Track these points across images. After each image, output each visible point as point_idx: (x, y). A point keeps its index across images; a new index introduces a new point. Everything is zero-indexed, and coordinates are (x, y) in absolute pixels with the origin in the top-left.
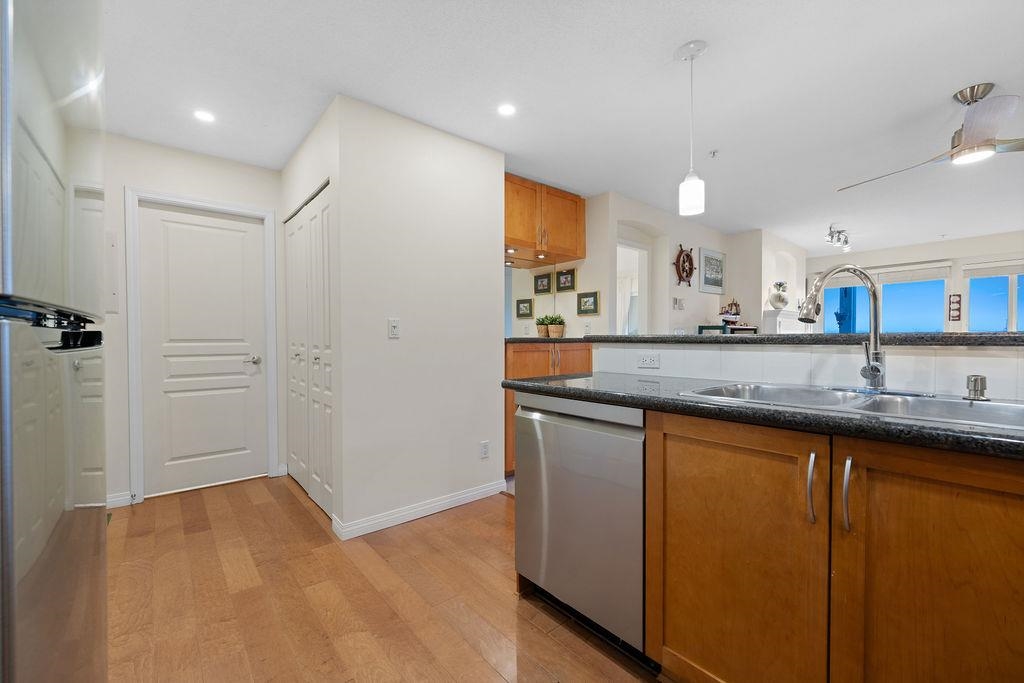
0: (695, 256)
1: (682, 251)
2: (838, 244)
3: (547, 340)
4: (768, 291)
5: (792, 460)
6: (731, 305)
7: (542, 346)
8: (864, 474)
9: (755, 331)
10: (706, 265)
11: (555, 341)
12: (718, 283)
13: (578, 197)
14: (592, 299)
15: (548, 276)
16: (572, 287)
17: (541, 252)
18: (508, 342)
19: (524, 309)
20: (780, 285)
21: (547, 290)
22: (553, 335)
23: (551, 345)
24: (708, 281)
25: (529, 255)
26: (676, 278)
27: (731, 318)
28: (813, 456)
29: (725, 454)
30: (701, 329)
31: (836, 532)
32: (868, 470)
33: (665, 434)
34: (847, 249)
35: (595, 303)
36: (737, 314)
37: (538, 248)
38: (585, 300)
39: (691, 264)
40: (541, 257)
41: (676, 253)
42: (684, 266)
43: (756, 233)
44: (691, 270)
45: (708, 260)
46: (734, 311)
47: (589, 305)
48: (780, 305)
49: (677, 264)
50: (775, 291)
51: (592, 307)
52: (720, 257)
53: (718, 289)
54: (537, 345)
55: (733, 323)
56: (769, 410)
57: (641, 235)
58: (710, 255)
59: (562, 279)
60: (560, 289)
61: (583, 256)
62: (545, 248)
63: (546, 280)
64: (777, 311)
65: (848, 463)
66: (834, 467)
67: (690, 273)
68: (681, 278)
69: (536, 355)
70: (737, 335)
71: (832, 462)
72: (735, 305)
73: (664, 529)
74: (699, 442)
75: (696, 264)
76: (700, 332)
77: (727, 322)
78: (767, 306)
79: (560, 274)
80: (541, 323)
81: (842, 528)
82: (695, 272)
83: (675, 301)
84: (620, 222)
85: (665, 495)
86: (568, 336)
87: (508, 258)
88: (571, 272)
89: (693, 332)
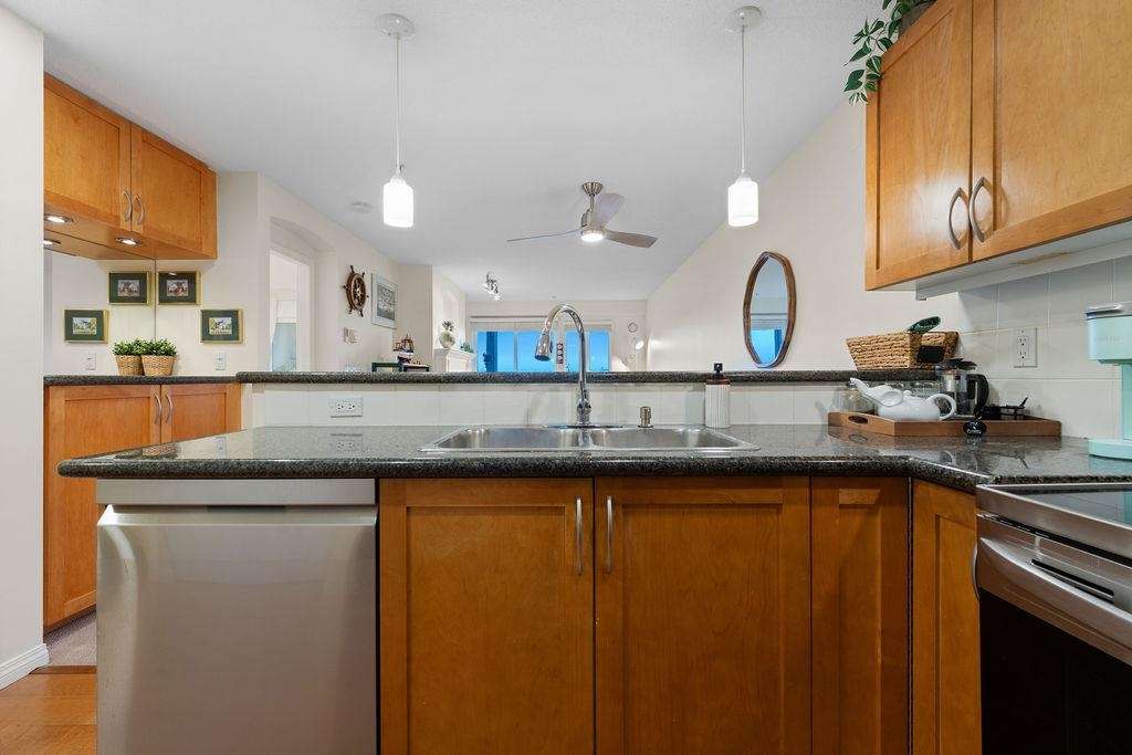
0: (367, 281)
1: (353, 274)
2: (492, 292)
3: (141, 380)
4: (438, 330)
5: (559, 511)
6: (404, 341)
7: (135, 390)
8: (620, 510)
9: (427, 369)
10: (379, 295)
11: (160, 382)
12: (390, 316)
13: (202, 164)
14: (228, 321)
15: (141, 277)
16: (191, 299)
17: (130, 235)
18: (50, 384)
19: (81, 327)
20: (448, 324)
21: (141, 299)
22: (150, 372)
23: (154, 389)
24: (381, 313)
25: (99, 234)
26: (346, 304)
27: (406, 355)
28: (579, 502)
29: (486, 519)
30: (375, 366)
31: (598, 576)
32: (624, 506)
33: (408, 508)
34: (497, 297)
35: (235, 326)
36: (411, 351)
37: (124, 225)
38: (217, 320)
39: (363, 290)
40: (130, 242)
41: (345, 274)
42: (355, 291)
43: (428, 269)
44: (363, 297)
45: (381, 289)
46: (407, 348)
47: (224, 327)
48: (448, 343)
49: (347, 287)
50: (443, 330)
51: (230, 332)
52: (392, 288)
53: (390, 323)
54: (124, 388)
55: (408, 361)
56: (538, 459)
57: (303, 244)
58: (383, 283)
59: (172, 285)
60: (164, 300)
61: (212, 255)
62: (138, 229)
63: (137, 282)
64: (446, 350)
65: (609, 502)
66: (597, 510)
67: (362, 300)
68: (352, 306)
69: (121, 405)
70: (410, 373)
71: (595, 504)
72: (409, 341)
73: (409, 640)
74: (455, 510)
75: (368, 292)
76: (374, 370)
77: (401, 359)
78: (437, 345)
79: (164, 277)
80: (124, 351)
81: (604, 571)
82: (368, 300)
83: (346, 332)
84: (274, 221)
85: (409, 593)
86: (181, 373)
87: (49, 230)
88: (191, 277)
89: (366, 370)
